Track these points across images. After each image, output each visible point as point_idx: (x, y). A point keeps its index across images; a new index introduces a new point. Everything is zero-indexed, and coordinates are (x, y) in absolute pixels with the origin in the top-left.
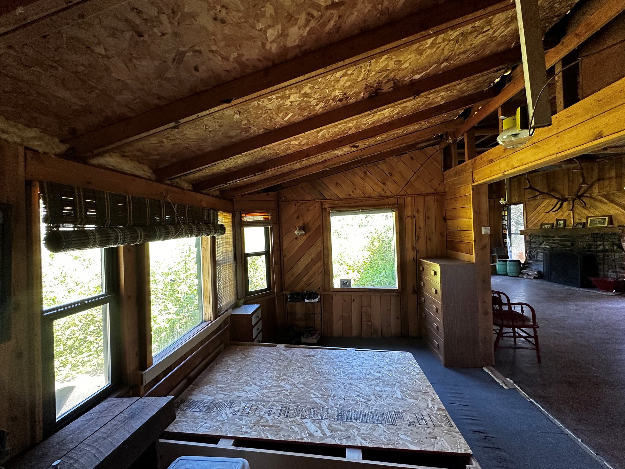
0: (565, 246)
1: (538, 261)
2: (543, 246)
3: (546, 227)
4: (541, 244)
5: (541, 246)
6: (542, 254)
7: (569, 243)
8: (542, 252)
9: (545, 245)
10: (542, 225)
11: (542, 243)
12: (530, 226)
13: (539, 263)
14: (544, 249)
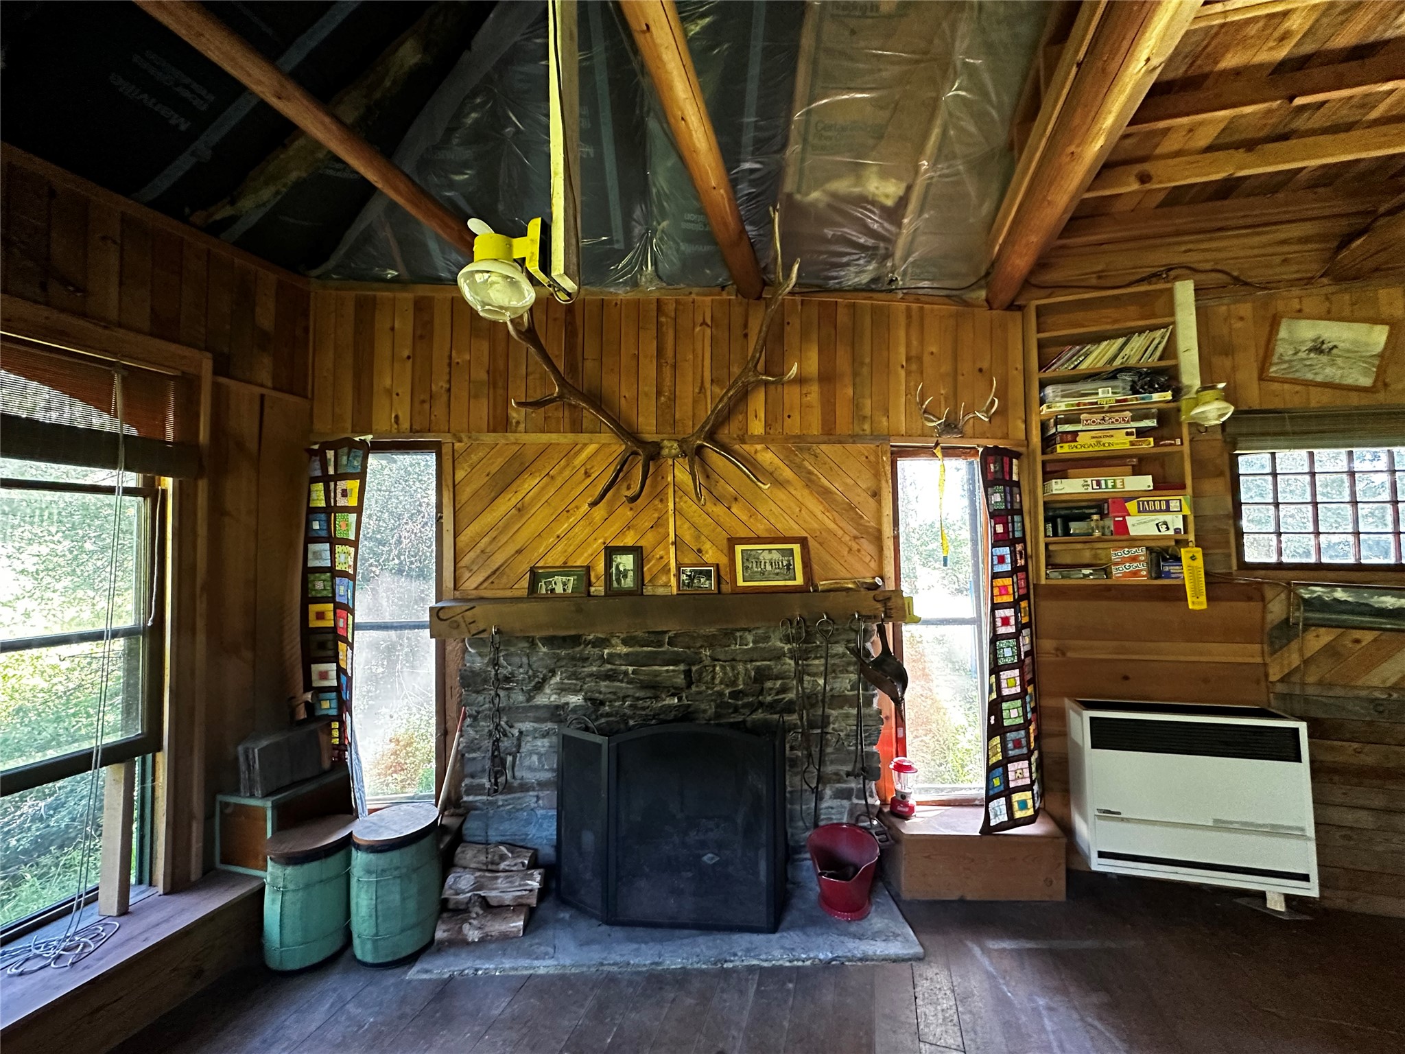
0: (654, 687)
1: (525, 787)
2: (548, 697)
3: (559, 589)
4: (539, 687)
5: (543, 699)
6: (543, 744)
7: (672, 673)
8: (545, 735)
9: (562, 690)
10: (535, 576)
11: (545, 680)
12: (471, 583)
13: (530, 798)
14: (556, 713)
